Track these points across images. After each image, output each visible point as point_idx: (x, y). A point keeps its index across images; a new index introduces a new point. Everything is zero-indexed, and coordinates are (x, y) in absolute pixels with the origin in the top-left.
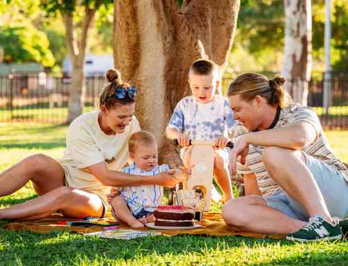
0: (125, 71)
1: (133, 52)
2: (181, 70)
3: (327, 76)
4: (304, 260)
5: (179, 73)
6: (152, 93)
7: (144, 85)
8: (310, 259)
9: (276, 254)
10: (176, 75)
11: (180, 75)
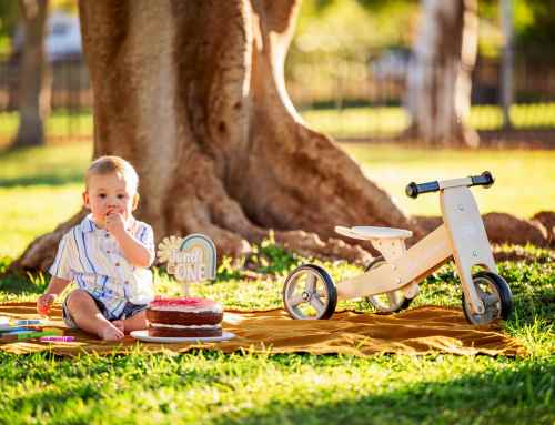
0: (102, 45)
1: (116, 9)
2: (206, 43)
3: (509, 55)
4: (419, 397)
5: (201, 49)
6: (152, 88)
7: (138, 72)
8: (431, 394)
9: (369, 387)
10: (196, 52)
11: (204, 52)
